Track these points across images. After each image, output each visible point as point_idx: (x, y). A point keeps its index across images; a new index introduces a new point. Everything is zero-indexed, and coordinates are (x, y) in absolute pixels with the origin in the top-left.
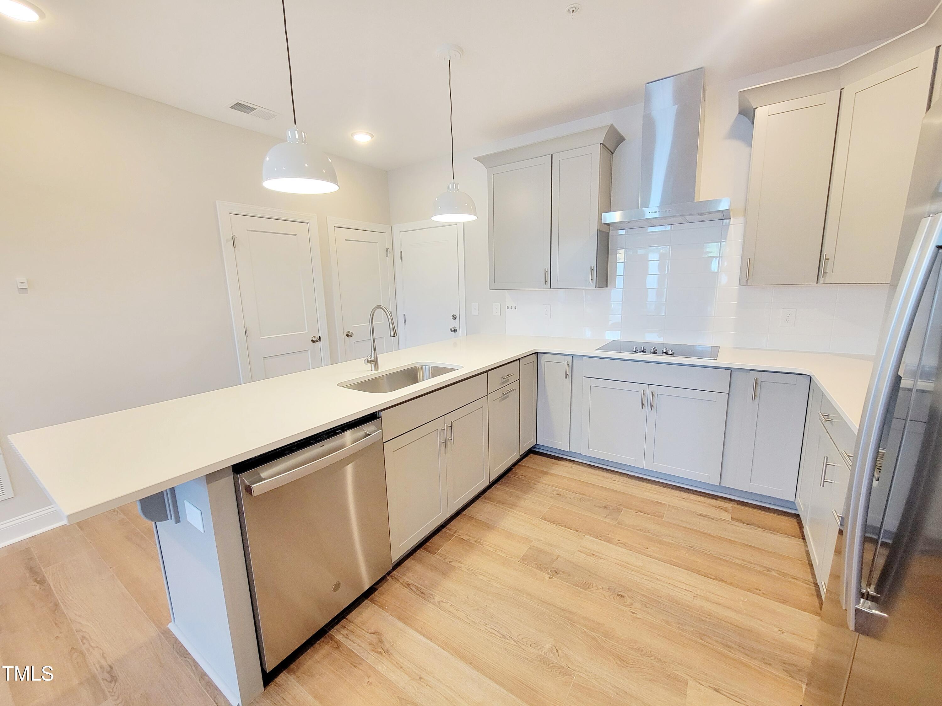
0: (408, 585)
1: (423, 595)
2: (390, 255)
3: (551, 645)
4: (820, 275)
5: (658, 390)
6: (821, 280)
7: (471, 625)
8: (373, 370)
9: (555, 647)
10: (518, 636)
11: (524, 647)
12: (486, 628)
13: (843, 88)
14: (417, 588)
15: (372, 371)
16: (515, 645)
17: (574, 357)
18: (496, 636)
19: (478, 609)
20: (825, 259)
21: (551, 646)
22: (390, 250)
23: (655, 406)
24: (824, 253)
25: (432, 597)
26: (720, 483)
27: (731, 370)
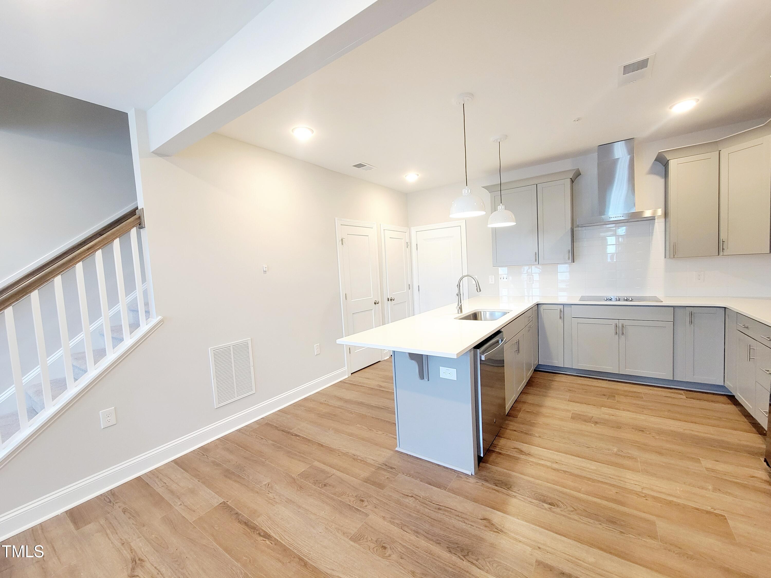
0: (515, 430)
2: (409, 247)
4: (720, 251)
5: (626, 323)
6: (721, 253)
8: (460, 312)
13: (721, 150)
14: (521, 431)
15: (458, 313)
17: (564, 305)
20: (723, 241)
22: (409, 244)
23: (624, 333)
24: (721, 238)
26: (673, 378)
27: (674, 307)
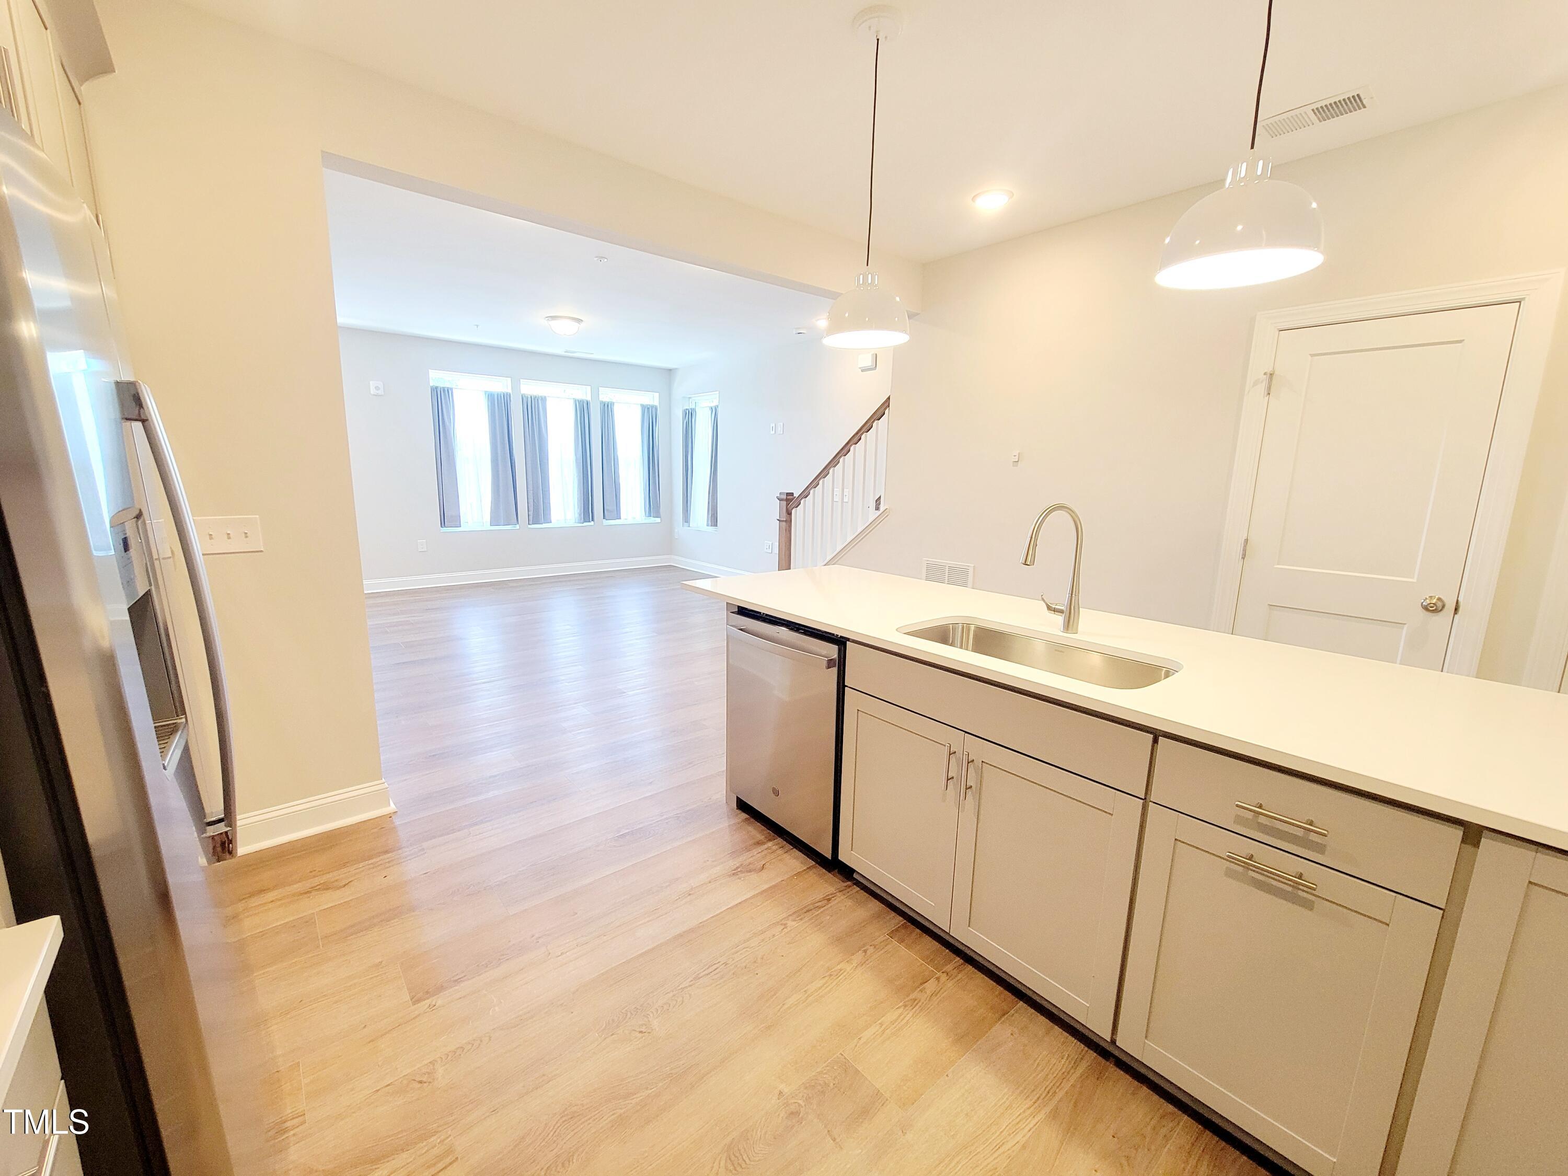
0: (829, 900)
1: (805, 910)
3: (655, 1029)
7: (732, 949)
9: (649, 1033)
10: (690, 995)
11: (671, 994)
12: (720, 963)
14: (819, 907)
16: (679, 986)
18: (702, 970)
19: (755, 962)
21: (653, 1028)
25: (797, 919)
